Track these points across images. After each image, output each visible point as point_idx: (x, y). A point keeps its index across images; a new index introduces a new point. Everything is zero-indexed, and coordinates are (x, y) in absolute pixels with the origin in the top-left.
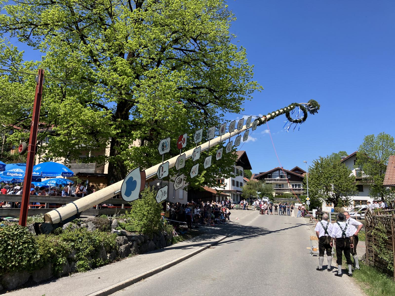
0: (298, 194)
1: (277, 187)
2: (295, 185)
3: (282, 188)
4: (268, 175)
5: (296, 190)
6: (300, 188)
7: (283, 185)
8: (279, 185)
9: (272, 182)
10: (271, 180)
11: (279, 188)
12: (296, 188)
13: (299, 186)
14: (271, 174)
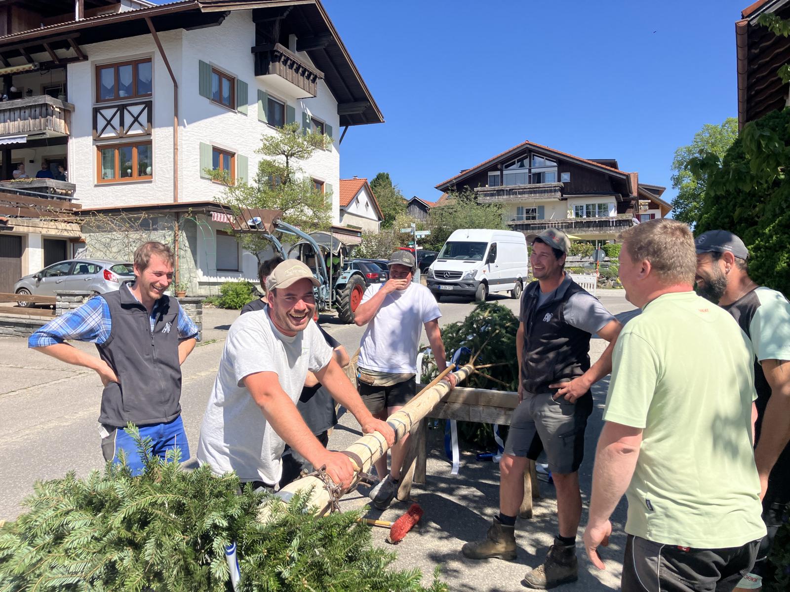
0: (597, 239)
1: (519, 219)
2: (587, 206)
3: (537, 221)
4: (490, 174)
5: (589, 224)
6: (604, 219)
7: (542, 208)
8: (528, 211)
9: (503, 199)
10: (500, 192)
11: (527, 222)
12: (591, 219)
13: (603, 208)
14: (498, 173)
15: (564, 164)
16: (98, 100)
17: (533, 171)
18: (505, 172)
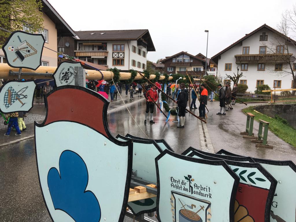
2: (196, 68)
4: (173, 59)
7: (185, 68)
10: (176, 64)
13: (200, 69)
14: (175, 59)
15: (191, 57)
16: (113, 51)
17: (184, 58)
18: (177, 59)
